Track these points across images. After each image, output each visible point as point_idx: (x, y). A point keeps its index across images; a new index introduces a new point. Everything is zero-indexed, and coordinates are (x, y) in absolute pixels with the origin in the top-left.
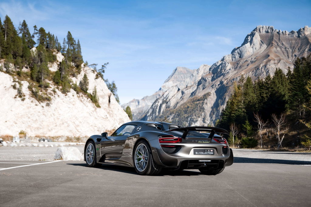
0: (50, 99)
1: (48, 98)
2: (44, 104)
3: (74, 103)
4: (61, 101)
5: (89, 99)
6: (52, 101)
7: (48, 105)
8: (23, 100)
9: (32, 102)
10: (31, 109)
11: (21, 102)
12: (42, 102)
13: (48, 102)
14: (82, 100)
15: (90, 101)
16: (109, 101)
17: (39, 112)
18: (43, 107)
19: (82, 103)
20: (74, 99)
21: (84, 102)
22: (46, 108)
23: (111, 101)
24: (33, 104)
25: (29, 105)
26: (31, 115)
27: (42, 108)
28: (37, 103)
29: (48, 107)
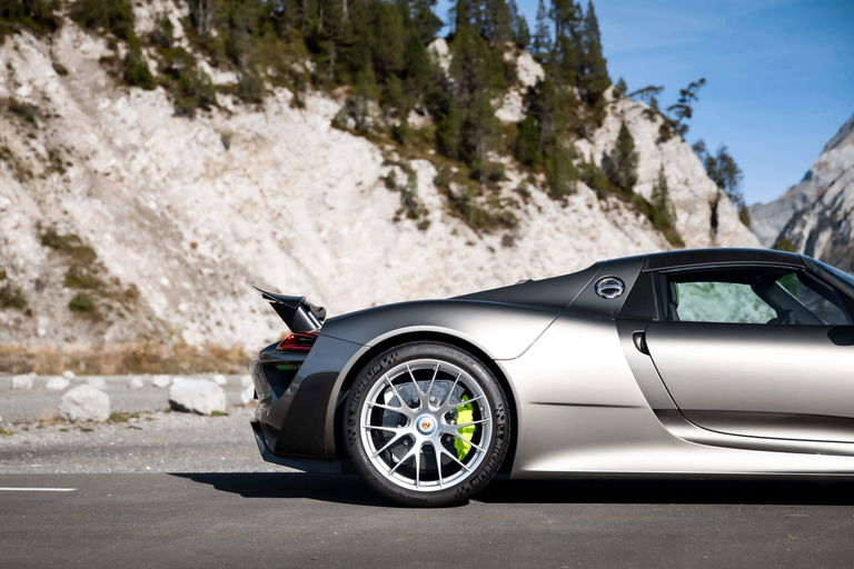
0: (513, 221)
1: (506, 218)
2: (494, 240)
3: (593, 233)
4: (550, 225)
5: (642, 217)
6: (523, 227)
7: (508, 242)
8: (424, 227)
9: (454, 232)
10: (453, 260)
11: (418, 235)
12: (487, 232)
13: (507, 232)
14: (619, 220)
15: (645, 223)
16: (714, 222)
17: (481, 269)
18: (492, 250)
19: (621, 235)
20: (594, 216)
21: (627, 228)
22: (502, 253)
23: (722, 220)
24: (459, 242)
25: (444, 245)
26: (455, 279)
27: (488, 255)
28: (472, 236)
29: (508, 250)
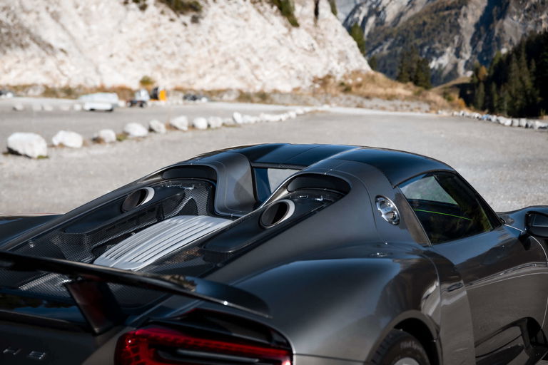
0: (198, 7)
1: (194, 5)
2: (187, 18)
3: (246, 16)
4: (220, 11)
5: (275, 8)
6: (204, 11)
7: (195, 20)
8: (143, 8)
9: (162, 13)
10: (161, 30)
11: (139, 13)
12: (182, 13)
13: (194, 13)
14: (262, 9)
15: (277, 11)
16: (316, 12)
17: (178, 36)
18: (185, 24)
19: (262, 18)
20: (247, 6)
21: (266, 14)
22: (192, 27)
23: (321, 11)
24: (165, 19)
25: (156, 21)
26: (162, 42)
27: (183, 27)
28: (173, 15)
29: (195, 25)
